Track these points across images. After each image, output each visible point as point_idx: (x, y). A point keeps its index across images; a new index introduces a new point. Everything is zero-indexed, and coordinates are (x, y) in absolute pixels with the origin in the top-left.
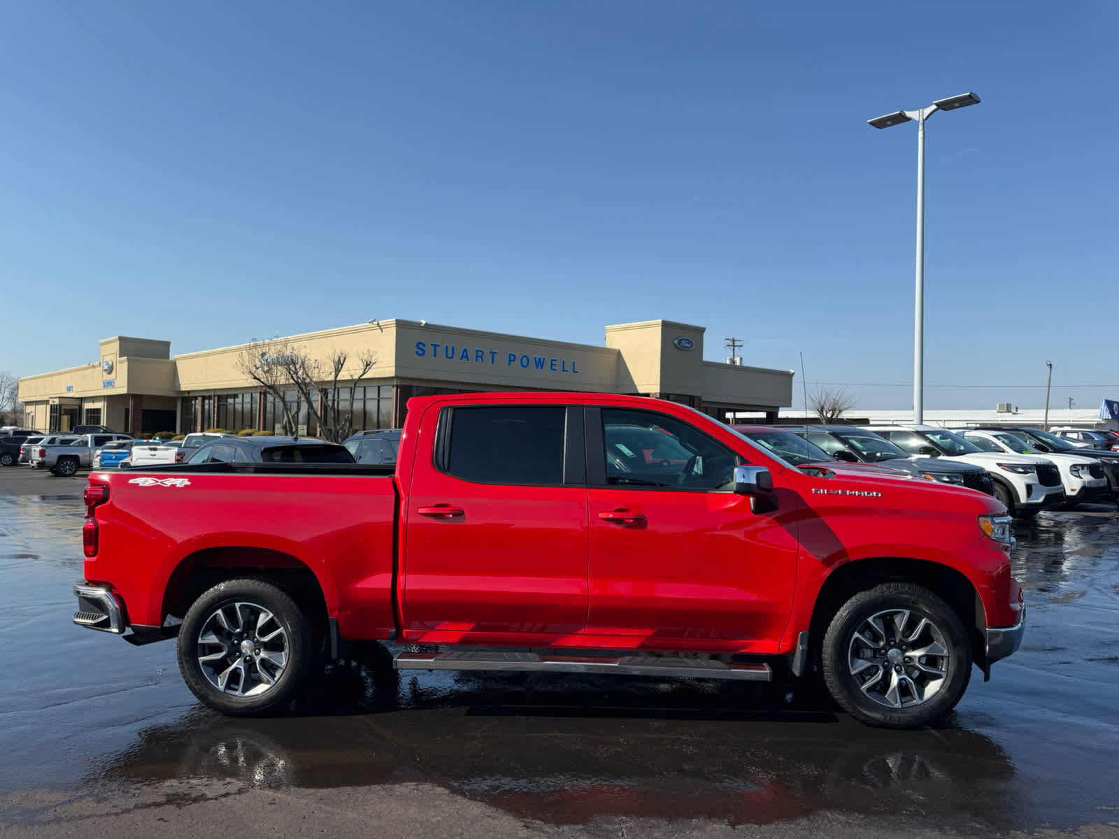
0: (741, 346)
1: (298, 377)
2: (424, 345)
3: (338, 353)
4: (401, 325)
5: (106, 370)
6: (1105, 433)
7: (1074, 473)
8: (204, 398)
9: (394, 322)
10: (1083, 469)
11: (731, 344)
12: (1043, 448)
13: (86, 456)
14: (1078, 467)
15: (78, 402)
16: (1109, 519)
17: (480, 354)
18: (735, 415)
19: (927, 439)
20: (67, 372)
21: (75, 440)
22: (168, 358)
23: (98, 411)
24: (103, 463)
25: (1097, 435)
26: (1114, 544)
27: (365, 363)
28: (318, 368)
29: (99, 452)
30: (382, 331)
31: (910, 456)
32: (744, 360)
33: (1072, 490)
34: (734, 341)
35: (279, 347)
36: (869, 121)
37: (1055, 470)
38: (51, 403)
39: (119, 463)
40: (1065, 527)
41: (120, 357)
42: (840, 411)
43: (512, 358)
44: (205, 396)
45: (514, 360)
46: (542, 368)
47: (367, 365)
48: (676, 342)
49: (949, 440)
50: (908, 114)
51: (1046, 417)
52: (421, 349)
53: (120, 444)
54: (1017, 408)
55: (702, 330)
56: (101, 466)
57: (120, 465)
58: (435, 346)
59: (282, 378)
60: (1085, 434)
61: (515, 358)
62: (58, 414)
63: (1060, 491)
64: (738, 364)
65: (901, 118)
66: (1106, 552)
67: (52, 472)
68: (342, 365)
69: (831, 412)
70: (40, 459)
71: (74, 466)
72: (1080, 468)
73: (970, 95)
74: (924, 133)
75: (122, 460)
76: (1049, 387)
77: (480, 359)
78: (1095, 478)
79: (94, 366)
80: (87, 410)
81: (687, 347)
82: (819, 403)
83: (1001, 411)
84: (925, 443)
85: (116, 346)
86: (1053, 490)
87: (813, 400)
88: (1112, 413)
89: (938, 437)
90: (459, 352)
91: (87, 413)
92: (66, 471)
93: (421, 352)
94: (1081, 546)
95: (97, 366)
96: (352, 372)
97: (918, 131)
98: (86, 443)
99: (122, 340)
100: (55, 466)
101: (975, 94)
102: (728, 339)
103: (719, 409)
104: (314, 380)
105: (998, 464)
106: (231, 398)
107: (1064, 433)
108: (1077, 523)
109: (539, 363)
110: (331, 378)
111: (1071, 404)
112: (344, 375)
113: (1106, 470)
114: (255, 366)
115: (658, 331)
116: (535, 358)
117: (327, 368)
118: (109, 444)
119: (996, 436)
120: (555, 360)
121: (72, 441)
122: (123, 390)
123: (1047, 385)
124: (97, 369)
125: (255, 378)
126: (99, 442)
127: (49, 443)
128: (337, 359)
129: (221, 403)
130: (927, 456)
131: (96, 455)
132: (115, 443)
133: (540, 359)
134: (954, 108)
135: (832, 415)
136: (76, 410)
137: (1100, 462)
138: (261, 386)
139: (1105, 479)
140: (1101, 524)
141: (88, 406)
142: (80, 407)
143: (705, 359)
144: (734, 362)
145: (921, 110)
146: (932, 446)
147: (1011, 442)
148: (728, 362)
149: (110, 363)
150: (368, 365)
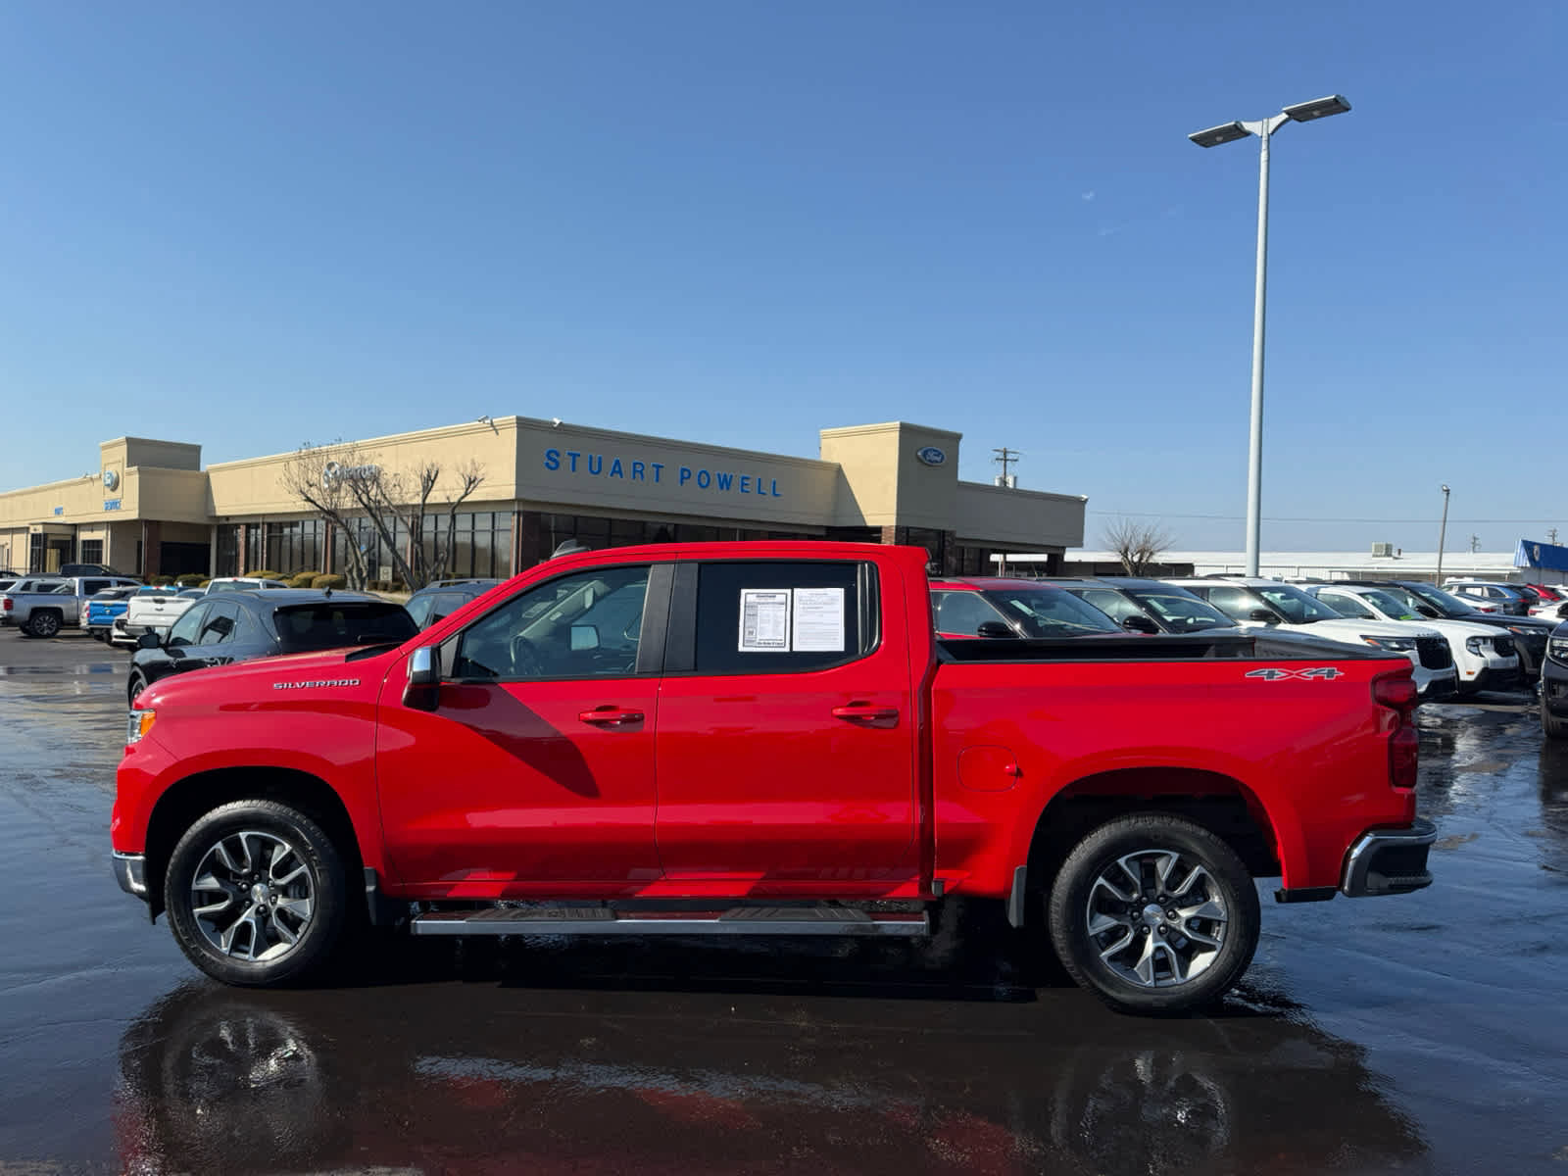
0: (1016, 460)
1: (369, 499)
2: (558, 455)
3: (428, 464)
4: (524, 425)
5: (108, 485)
6: (1520, 588)
7: (1472, 649)
8: (248, 527)
9: (515, 421)
10: (1484, 643)
11: (1002, 457)
12: (1429, 612)
13: (72, 609)
14: (1477, 640)
15: (70, 531)
16: (1522, 716)
17: (639, 468)
18: (1005, 558)
19: (1261, 598)
20: (54, 488)
21: (60, 585)
22: (199, 469)
23: (98, 543)
24: (92, 620)
25: (1509, 591)
26: (1523, 755)
27: (467, 479)
28: (399, 485)
29: (87, 603)
30: (497, 434)
31: (1237, 625)
32: (1018, 480)
33: (1469, 673)
34: (1005, 453)
35: (342, 456)
36: (1190, 136)
37: (1444, 645)
38: (32, 531)
39: (113, 621)
40: (1457, 727)
41: (128, 466)
42: (1152, 554)
43: (686, 474)
44: (251, 523)
45: (689, 477)
46: (728, 489)
47: (470, 483)
48: (919, 454)
49: (1295, 600)
50: (1247, 126)
51: (1440, 564)
52: (553, 460)
53: (120, 592)
54: (1400, 552)
55: (958, 437)
56: (90, 624)
57: (114, 623)
58: (575, 456)
59: (347, 499)
60: (1494, 590)
61: (690, 474)
62: (42, 548)
63: (1450, 676)
64: (1011, 485)
65: (1237, 132)
66: (1512, 767)
67: (24, 630)
68: (433, 482)
69: (1139, 555)
70: (5, 613)
71: (55, 624)
72: (1481, 641)
73: (1335, 99)
74: (1269, 154)
75: (118, 615)
76: (1445, 521)
77: (638, 475)
78: (1502, 656)
79: (92, 479)
80: (84, 542)
81: (937, 462)
82: (1123, 543)
83: (1379, 554)
84: (1259, 605)
85: (122, 452)
86: (1440, 674)
87: (1112, 536)
88: (1531, 559)
89: (1278, 596)
90: (608, 466)
91: (84, 546)
92: (42, 631)
93: (553, 465)
94: (1478, 757)
95: (96, 479)
96: (448, 493)
97: (1260, 151)
98: (73, 590)
99: (132, 443)
100: (28, 623)
101: (1343, 98)
102: (997, 451)
103: (981, 550)
104: (394, 503)
105: (1362, 636)
106: (287, 527)
107: (1463, 588)
108: (1475, 721)
109: (725, 483)
110: (418, 500)
111: (1475, 546)
112: (436, 496)
113: (1518, 644)
114: (308, 482)
115: (894, 437)
116: (719, 475)
117: (412, 484)
118: (104, 592)
119: (1362, 595)
120: (747, 478)
121: (54, 586)
122: (133, 514)
123: (1442, 519)
124: (96, 484)
125: (308, 499)
126: (90, 589)
127: (23, 589)
128: (425, 474)
129: (273, 534)
130: (1262, 624)
131: (84, 607)
132: (114, 589)
133: (725, 476)
134: (1313, 117)
135: (1141, 559)
136: (69, 541)
137: (1509, 633)
138: (317, 511)
139: (1517, 657)
140: (1508, 723)
141: (84, 536)
142: (74, 538)
143: (961, 477)
144: (1005, 483)
145: (1265, 120)
146: (1270, 610)
147: (1383, 602)
148: (997, 484)
149: (115, 475)
150: (472, 482)
